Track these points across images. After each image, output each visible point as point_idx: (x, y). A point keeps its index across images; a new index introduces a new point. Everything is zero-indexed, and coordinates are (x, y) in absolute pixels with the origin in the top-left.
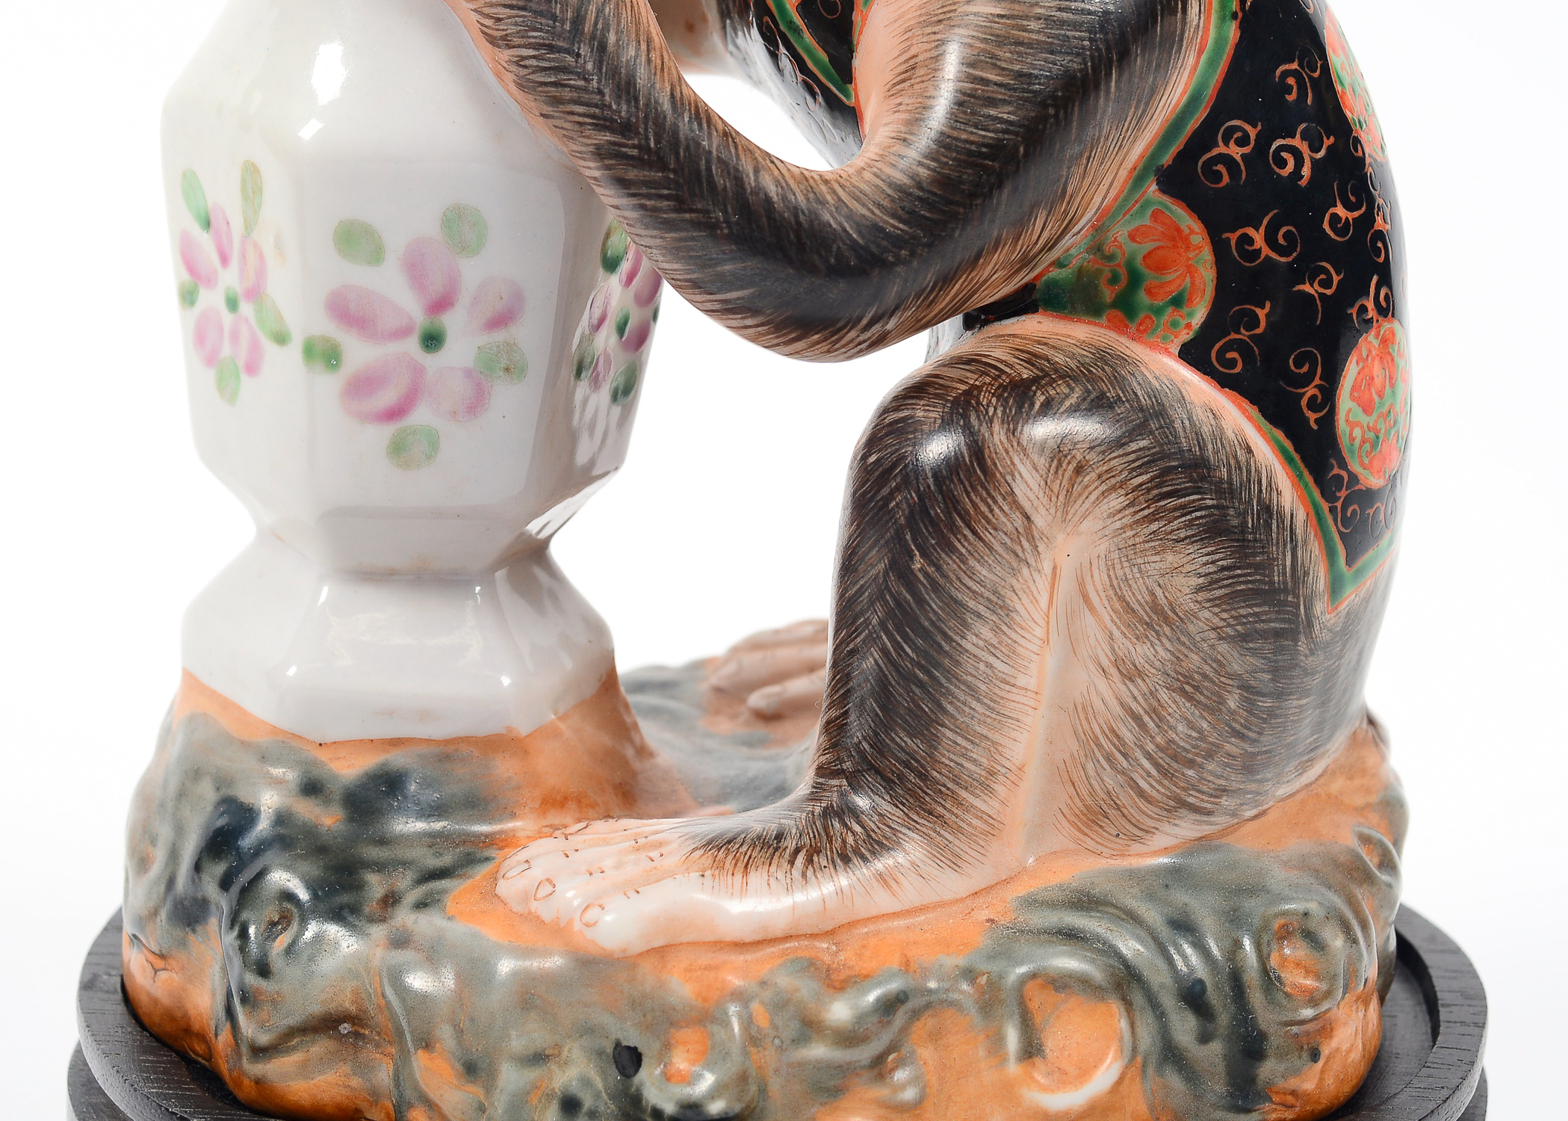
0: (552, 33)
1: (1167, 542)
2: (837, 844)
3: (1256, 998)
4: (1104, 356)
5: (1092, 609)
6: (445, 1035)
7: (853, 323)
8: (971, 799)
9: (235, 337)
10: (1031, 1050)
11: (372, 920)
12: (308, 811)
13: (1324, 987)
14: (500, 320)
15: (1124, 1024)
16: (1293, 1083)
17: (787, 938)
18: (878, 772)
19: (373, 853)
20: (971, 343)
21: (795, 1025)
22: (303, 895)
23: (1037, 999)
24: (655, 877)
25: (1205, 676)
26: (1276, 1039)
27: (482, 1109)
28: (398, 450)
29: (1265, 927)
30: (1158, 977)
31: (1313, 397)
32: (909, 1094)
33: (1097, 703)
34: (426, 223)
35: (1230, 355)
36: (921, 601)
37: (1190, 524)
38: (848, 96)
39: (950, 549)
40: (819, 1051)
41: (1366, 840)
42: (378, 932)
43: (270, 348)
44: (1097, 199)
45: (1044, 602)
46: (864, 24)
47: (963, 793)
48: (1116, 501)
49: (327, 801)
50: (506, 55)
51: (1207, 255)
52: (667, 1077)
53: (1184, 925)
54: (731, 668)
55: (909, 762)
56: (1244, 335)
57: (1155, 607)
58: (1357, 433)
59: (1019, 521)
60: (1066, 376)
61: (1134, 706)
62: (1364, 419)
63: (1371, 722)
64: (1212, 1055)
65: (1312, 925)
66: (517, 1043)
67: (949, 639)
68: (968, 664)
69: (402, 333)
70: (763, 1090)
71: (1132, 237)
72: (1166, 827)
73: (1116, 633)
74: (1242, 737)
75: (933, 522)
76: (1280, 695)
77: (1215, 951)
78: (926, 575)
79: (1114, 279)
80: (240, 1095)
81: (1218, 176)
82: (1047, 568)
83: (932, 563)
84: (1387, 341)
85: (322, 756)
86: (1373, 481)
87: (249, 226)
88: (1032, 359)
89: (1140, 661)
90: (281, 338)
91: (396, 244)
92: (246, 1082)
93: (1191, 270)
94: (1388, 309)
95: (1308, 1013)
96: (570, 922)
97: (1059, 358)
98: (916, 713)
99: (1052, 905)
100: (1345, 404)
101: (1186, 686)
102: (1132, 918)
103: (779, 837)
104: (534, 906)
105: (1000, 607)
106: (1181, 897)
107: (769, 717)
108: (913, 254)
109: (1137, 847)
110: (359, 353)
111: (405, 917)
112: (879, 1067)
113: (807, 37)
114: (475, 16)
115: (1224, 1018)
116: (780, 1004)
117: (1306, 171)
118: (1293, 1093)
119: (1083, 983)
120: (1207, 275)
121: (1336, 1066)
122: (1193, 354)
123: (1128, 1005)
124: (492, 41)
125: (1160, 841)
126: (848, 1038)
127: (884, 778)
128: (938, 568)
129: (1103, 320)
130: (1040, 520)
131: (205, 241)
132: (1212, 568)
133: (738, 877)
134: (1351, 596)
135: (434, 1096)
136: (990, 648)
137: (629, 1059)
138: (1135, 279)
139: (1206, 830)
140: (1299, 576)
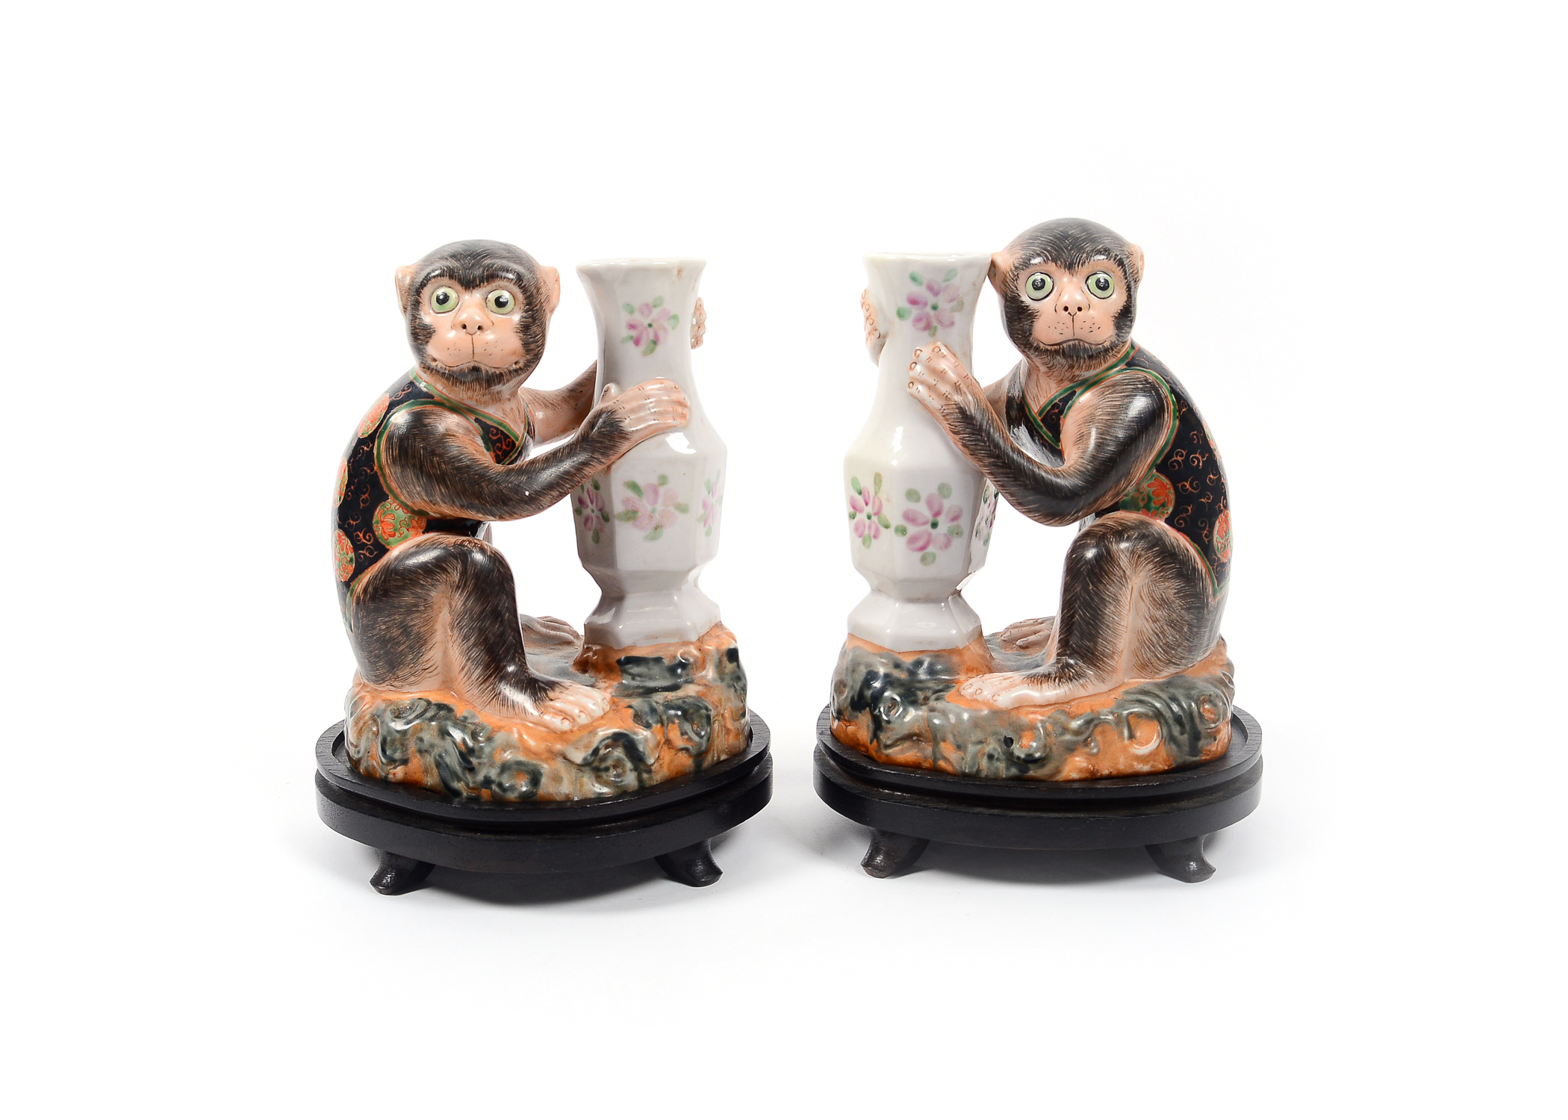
0: (973, 429)
1: (1165, 579)
2: (1068, 675)
3: (1197, 721)
4: (1143, 523)
5: (1143, 600)
6: (950, 737)
7: (1068, 514)
8: (1108, 661)
9: (870, 527)
10: (1131, 736)
11: (922, 705)
12: (897, 674)
13: (1217, 717)
14: (955, 518)
15: (1159, 728)
16: (1209, 748)
17: (1055, 704)
18: (1078, 653)
19: (919, 685)
20: (1099, 521)
21: (1060, 729)
22: (898, 699)
23: (1132, 721)
24: (1012, 686)
25: (1178, 621)
26: (1203, 733)
27: (963, 759)
28: (923, 559)
29: (1199, 699)
30: (1168, 714)
31: (1206, 534)
32: (1095, 751)
33: (1145, 630)
34: (933, 489)
35: (1181, 521)
36: (1092, 599)
37: (1171, 574)
38: (1059, 446)
39: (1101, 582)
40: (1068, 737)
41: (1224, 674)
42: (924, 708)
43: (882, 530)
44: (1138, 475)
45: (1129, 599)
46: (1064, 423)
47: (1105, 659)
48: (1150, 566)
49: (903, 670)
50: (958, 437)
51: (1172, 491)
52: (1021, 747)
53: (1174, 699)
54: (1008, 634)
55: (1088, 649)
56: (1184, 515)
57: (1163, 599)
58: (1219, 545)
59: (1122, 573)
60: (1132, 528)
61: (1156, 631)
62: (1221, 541)
63: (1222, 639)
64: (1184, 738)
65: (1212, 698)
66: (974, 739)
67: (1101, 611)
68: (1107, 618)
69: (925, 523)
70: (1051, 749)
71: (1148, 486)
72: (1166, 670)
73: (1151, 608)
74: (1189, 640)
75: (1095, 574)
76: (1199, 627)
77: (1185, 707)
78: (1094, 591)
79: (1143, 500)
80: (880, 761)
81: (1175, 466)
82: (1130, 587)
83: (1095, 587)
84: (1226, 517)
85: (900, 657)
86: (1225, 561)
87: (876, 493)
88: (1121, 524)
89: (1158, 616)
90: (887, 527)
91: (924, 496)
92: (883, 756)
93: (1167, 496)
94: (1226, 507)
95: (1213, 725)
96: (988, 700)
97: (1129, 524)
98: (1090, 634)
99: (1134, 693)
100: (1216, 536)
101: (1172, 624)
102: (1158, 696)
103: (1049, 674)
104: (975, 697)
105: (1117, 600)
106: (1172, 690)
107: (1023, 647)
108: (1087, 492)
109: (1158, 676)
110: (912, 530)
111: (932, 703)
112: (1086, 743)
113: (1044, 428)
114: (948, 426)
115: (1188, 727)
116: (1055, 723)
117: (1201, 464)
118: (1209, 751)
119: (1146, 716)
120: (1172, 497)
121: (1220, 744)
122: (1169, 521)
123: (1160, 722)
124: (954, 433)
125: (1164, 674)
126: (1077, 732)
127: (1080, 655)
128: (1097, 588)
129: (1141, 512)
130: (1128, 573)
131: (860, 499)
132: (1179, 587)
133: (1039, 685)
134: (1219, 596)
135: (947, 755)
136: (1113, 612)
137: (1009, 742)
138: (1150, 499)
139: (1178, 670)
140: (1204, 588)
